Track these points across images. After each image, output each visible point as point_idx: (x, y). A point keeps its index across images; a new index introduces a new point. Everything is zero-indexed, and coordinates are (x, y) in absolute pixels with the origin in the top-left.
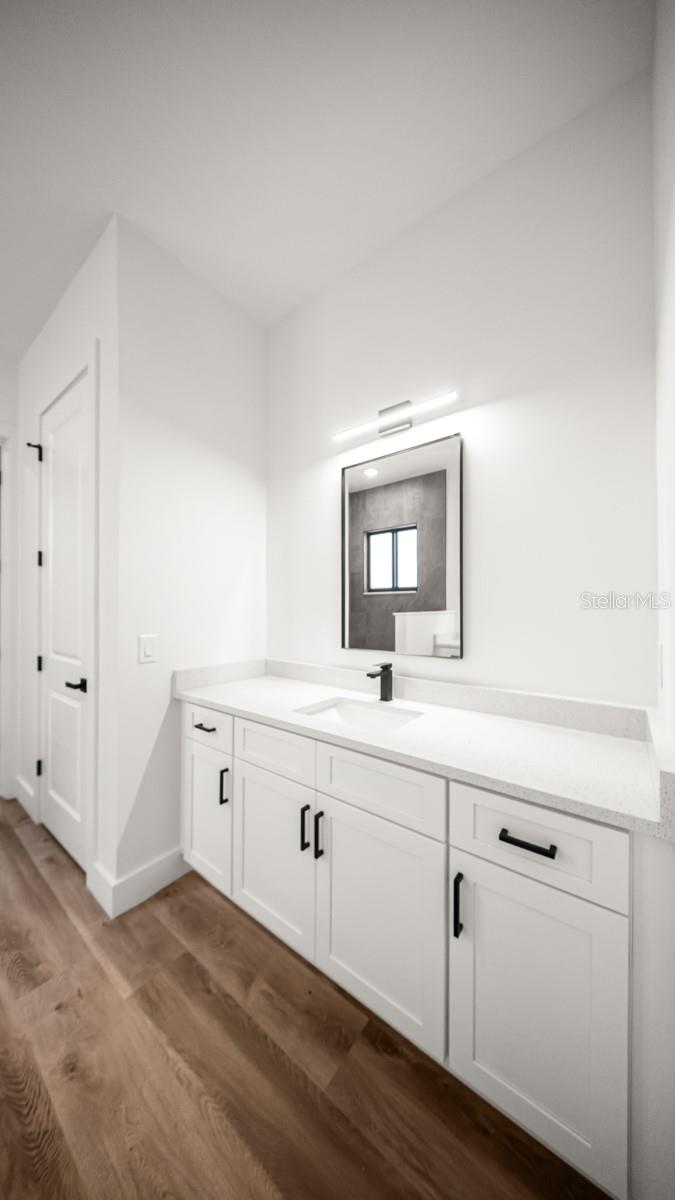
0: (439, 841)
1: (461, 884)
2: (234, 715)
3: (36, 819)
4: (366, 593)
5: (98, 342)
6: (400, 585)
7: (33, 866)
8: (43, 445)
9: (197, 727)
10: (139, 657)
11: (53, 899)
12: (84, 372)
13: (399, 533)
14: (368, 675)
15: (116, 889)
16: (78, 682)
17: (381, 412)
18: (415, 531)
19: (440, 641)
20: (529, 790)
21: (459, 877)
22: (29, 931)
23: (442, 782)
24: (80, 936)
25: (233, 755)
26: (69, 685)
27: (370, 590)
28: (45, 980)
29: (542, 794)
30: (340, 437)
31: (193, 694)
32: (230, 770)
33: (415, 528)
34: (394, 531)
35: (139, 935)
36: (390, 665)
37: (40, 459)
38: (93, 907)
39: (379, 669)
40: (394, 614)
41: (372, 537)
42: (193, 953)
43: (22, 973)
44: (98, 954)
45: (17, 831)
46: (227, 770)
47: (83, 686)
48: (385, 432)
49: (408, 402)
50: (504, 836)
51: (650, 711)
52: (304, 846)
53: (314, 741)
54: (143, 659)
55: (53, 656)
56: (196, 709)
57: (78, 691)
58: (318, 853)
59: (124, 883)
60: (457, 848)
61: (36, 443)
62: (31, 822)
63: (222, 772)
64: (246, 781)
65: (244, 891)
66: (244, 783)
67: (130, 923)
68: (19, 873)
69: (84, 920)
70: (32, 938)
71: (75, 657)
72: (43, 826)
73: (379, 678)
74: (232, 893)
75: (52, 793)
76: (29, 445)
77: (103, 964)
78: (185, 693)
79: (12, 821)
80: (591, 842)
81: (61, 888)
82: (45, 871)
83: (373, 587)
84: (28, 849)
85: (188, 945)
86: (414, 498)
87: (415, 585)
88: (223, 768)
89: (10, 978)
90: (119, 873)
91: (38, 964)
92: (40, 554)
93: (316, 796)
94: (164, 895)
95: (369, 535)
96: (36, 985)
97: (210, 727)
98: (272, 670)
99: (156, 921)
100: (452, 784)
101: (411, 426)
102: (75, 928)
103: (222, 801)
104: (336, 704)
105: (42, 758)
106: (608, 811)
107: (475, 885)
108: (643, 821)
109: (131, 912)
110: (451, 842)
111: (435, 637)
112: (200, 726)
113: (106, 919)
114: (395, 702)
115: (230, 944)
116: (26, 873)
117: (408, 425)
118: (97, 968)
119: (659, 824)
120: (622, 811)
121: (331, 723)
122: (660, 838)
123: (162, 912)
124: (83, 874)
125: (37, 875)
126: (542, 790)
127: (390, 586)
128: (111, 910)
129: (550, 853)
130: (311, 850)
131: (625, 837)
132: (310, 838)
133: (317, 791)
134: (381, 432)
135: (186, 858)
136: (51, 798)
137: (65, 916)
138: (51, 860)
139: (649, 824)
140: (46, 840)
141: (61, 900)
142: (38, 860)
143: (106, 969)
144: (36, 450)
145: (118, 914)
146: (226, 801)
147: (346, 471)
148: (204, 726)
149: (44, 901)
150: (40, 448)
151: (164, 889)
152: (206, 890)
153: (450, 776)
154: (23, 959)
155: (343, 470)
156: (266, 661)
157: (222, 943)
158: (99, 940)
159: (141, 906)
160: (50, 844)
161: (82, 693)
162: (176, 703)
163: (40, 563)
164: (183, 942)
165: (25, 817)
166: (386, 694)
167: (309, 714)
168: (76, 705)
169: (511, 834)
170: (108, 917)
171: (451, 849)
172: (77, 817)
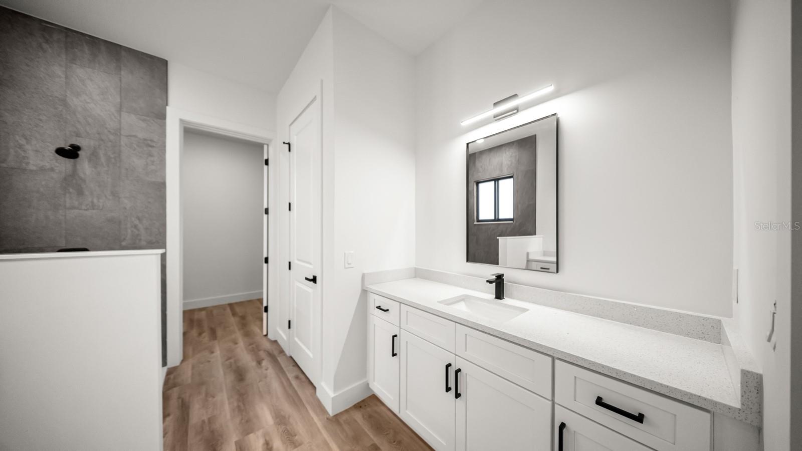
0: (547, 399)
1: (564, 430)
2: (401, 303)
3: (288, 353)
4: (475, 223)
5: (322, 81)
6: (501, 217)
7: (288, 380)
8: (291, 143)
9: (377, 307)
10: (345, 265)
11: (300, 400)
12: (315, 99)
13: (500, 182)
14: (487, 281)
15: (333, 398)
16: (312, 278)
17: (495, 104)
18: (512, 179)
19: (531, 257)
20: (620, 371)
21: (563, 426)
22: (289, 417)
23: (550, 359)
24: (315, 423)
25: (400, 327)
26: (307, 279)
27: (478, 221)
28: (300, 445)
29: (632, 375)
30: (466, 123)
31: (374, 288)
32: (398, 336)
33: (512, 177)
34: (496, 180)
35: (346, 427)
36: (503, 275)
37: (290, 150)
38: (320, 407)
39: (494, 277)
40: (498, 238)
41: (481, 185)
42: (379, 445)
43: (288, 439)
44: (325, 435)
45: (279, 359)
46: (396, 336)
47: (314, 280)
48: (498, 117)
49: (515, 96)
50: (599, 402)
51: (724, 320)
52: (448, 389)
53: (454, 323)
54: (347, 266)
55: (297, 262)
56: (376, 297)
57: (312, 282)
58: (458, 395)
59: (337, 396)
60: (560, 405)
61: (287, 142)
62: (285, 355)
63: (394, 337)
64: (408, 344)
65: (407, 412)
66: (407, 344)
67: (342, 419)
68: (282, 383)
69: (317, 415)
70: (291, 420)
71: (311, 264)
72: (291, 357)
73: (494, 284)
74: (399, 412)
75: (296, 339)
76: (284, 143)
77: (329, 442)
78: (368, 286)
79: (276, 353)
80: (675, 415)
81: (304, 394)
82: (294, 383)
83: (481, 218)
84: (285, 369)
85: (376, 440)
86: (511, 157)
87: (511, 217)
88: (394, 334)
89: (282, 441)
90: (336, 389)
91: (295, 436)
92: (290, 204)
93: (455, 358)
94: (359, 406)
95: (478, 183)
96: (296, 447)
97: (385, 309)
98: (419, 274)
99: (356, 421)
100: (557, 362)
101: (518, 111)
102: (312, 418)
103: (394, 355)
104: (464, 299)
105: (291, 320)
106: (691, 394)
107: (575, 432)
108: (725, 405)
109: (341, 413)
110: (556, 401)
111: (528, 254)
112: (379, 308)
113: (328, 416)
114: (506, 301)
115: (400, 443)
116: (285, 383)
117: (516, 111)
118: (326, 443)
119: (740, 410)
120: (704, 395)
121: (461, 310)
122: (741, 420)
123: (358, 416)
124: (315, 388)
125: (290, 385)
126: (633, 373)
127: (493, 218)
128: (331, 412)
129: (640, 418)
130: (452, 393)
131: (708, 415)
132: (452, 384)
133: (456, 355)
134: (494, 117)
135: (371, 386)
136: (295, 341)
137: (307, 410)
138: (297, 377)
139: (730, 408)
140: (293, 366)
141: (304, 402)
142: (291, 376)
143: (331, 445)
144: (287, 146)
145: (335, 414)
146: (396, 355)
147: (470, 145)
148: (381, 307)
149: (295, 400)
150: (289, 144)
151: (358, 403)
152: (383, 408)
153: (555, 355)
154: (288, 431)
155: (468, 144)
156: (415, 268)
157: (394, 442)
158: (325, 427)
159: (347, 411)
160: (296, 369)
161: (314, 284)
162: (365, 292)
163: (290, 210)
164: (372, 436)
165: (282, 352)
166: (499, 295)
167: (448, 304)
168: (310, 290)
169: (605, 401)
170: (329, 415)
171: (556, 406)
172: (311, 355)
